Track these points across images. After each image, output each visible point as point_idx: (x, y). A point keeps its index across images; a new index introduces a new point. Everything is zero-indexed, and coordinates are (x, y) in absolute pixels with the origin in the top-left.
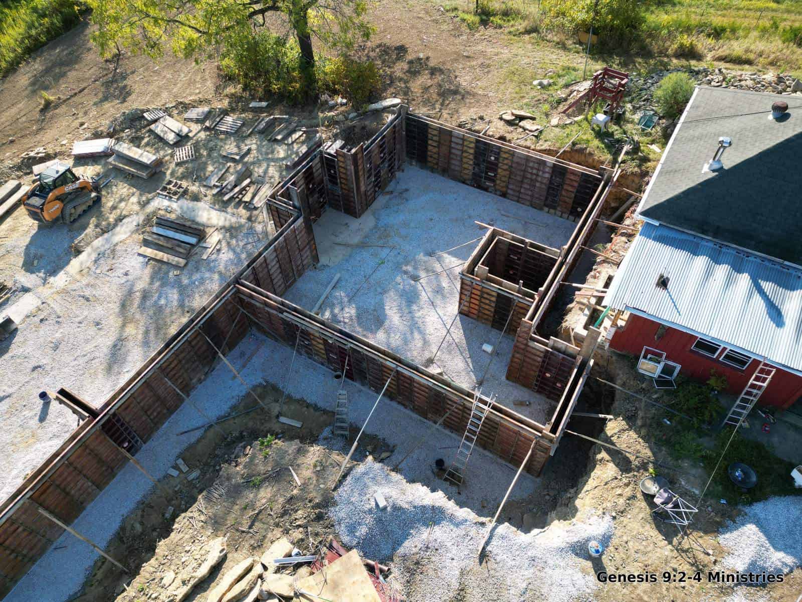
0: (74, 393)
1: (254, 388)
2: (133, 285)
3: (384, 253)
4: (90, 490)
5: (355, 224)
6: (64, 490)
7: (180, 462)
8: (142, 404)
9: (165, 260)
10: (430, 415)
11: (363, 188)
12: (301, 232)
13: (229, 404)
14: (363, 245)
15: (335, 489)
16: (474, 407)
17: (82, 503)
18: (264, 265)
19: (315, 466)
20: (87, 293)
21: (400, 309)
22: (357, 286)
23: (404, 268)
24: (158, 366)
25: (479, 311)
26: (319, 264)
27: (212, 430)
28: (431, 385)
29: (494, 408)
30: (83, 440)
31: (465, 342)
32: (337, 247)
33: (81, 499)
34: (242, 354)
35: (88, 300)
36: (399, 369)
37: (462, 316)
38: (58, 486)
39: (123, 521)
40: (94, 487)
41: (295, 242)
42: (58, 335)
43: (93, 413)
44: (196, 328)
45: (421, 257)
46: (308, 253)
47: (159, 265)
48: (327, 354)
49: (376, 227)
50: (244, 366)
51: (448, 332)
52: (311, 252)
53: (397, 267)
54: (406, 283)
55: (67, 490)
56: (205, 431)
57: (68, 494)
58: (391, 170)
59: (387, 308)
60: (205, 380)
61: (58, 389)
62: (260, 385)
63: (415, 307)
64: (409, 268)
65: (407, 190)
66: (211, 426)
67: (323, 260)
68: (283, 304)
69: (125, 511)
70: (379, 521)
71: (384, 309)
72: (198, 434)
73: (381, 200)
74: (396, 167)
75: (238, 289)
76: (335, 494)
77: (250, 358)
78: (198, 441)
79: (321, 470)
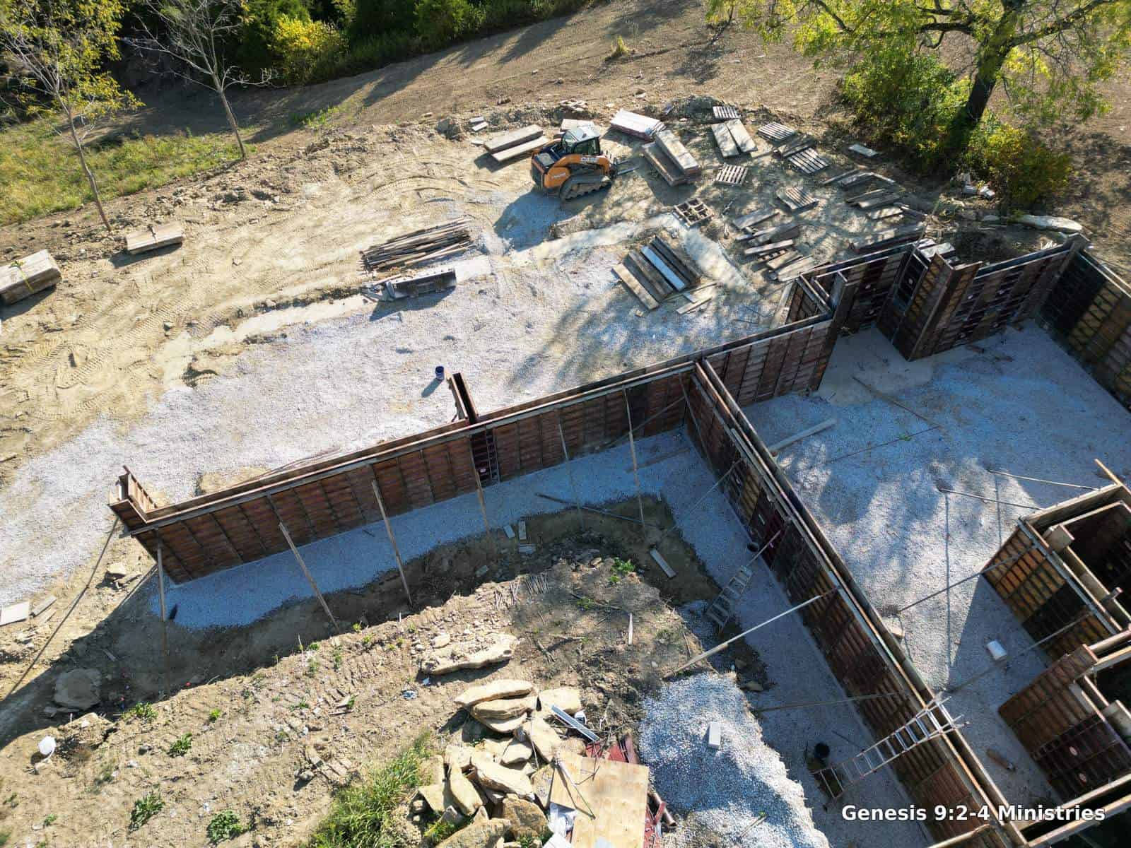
0: (468, 386)
1: (645, 496)
2: (586, 302)
3: (917, 427)
4: (426, 494)
5: (898, 365)
6: (404, 478)
7: (522, 525)
8: (521, 438)
9: (636, 291)
10: (846, 680)
11: (941, 324)
12: (817, 339)
13: (608, 496)
14: (893, 401)
15: (668, 679)
16: (920, 714)
17: (411, 503)
18: (744, 357)
19: (660, 635)
20: (539, 286)
21: (893, 515)
22: (850, 450)
23: (935, 464)
24: (560, 406)
25: (1017, 591)
26: (816, 394)
27: (573, 514)
28: (874, 641)
29: (952, 737)
30: (448, 439)
31: (965, 618)
32: (855, 384)
33: (414, 497)
34: (655, 449)
35: (534, 294)
36: (841, 592)
37: (985, 582)
38: (401, 470)
39: (436, 548)
40: (431, 494)
41: (801, 348)
42: (487, 316)
43: (472, 417)
44: (623, 388)
45: (972, 463)
46: (810, 372)
47: (627, 293)
48: (755, 512)
49: (927, 385)
50: (648, 464)
51: (948, 589)
52: (815, 372)
53: (924, 458)
54: (924, 485)
55: (408, 480)
56: (567, 509)
57: (405, 484)
58: (1002, 320)
59: (875, 502)
60: (598, 452)
61: (456, 372)
62: (654, 497)
63: (916, 525)
64: (943, 468)
65: (1010, 359)
66: (575, 508)
67: (824, 390)
68: (738, 417)
69: (443, 539)
70: (697, 758)
71: (869, 502)
72: (558, 507)
73: (960, 353)
74: (1013, 319)
75: (696, 369)
76: (664, 685)
77: (663, 458)
78: (553, 515)
79: (665, 644)
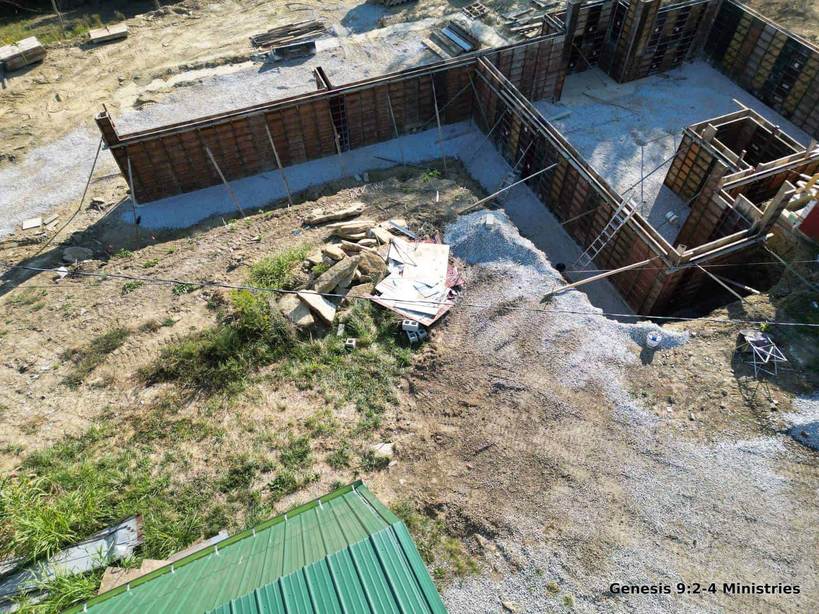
1: (448, 158)
3: (623, 114)
4: (301, 153)
5: (613, 86)
6: (286, 133)
7: (366, 174)
8: (364, 109)
9: (438, 52)
12: (557, 51)
13: (422, 158)
14: (608, 103)
15: (461, 214)
16: (618, 211)
18: (509, 60)
19: (456, 197)
20: (371, 52)
21: (608, 157)
22: (580, 127)
23: (635, 131)
24: (388, 82)
25: (685, 183)
26: (559, 102)
27: (400, 168)
30: (315, 100)
31: (652, 205)
32: (584, 97)
34: (453, 131)
35: (369, 56)
36: (571, 161)
37: (666, 187)
39: (310, 187)
41: (547, 58)
42: (338, 68)
43: (329, 87)
44: (430, 72)
45: (660, 131)
47: (431, 54)
48: (519, 148)
49: (632, 95)
50: (449, 139)
52: (557, 82)
53: (629, 130)
54: (628, 142)
56: (395, 166)
57: (287, 139)
58: (680, 55)
59: (596, 152)
60: (415, 133)
61: (318, 66)
62: (453, 158)
63: (623, 162)
64: (640, 134)
65: (684, 79)
66: (401, 165)
67: (564, 100)
68: (506, 83)
69: (314, 182)
70: (479, 235)
71: (592, 152)
72: (389, 165)
73: (653, 78)
74: (687, 55)
76: (459, 216)
77: (457, 136)
78: (387, 169)
79: (458, 201)
